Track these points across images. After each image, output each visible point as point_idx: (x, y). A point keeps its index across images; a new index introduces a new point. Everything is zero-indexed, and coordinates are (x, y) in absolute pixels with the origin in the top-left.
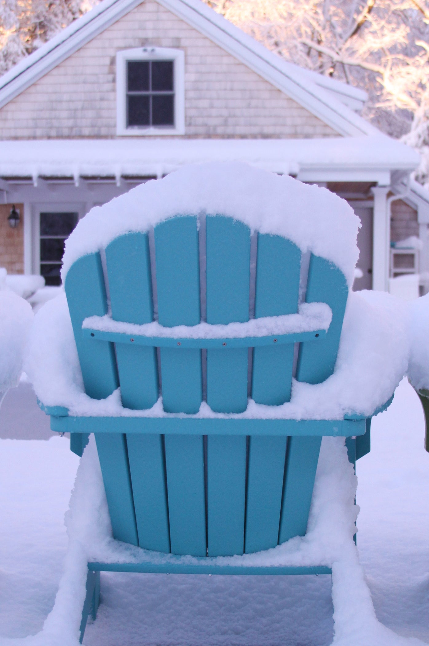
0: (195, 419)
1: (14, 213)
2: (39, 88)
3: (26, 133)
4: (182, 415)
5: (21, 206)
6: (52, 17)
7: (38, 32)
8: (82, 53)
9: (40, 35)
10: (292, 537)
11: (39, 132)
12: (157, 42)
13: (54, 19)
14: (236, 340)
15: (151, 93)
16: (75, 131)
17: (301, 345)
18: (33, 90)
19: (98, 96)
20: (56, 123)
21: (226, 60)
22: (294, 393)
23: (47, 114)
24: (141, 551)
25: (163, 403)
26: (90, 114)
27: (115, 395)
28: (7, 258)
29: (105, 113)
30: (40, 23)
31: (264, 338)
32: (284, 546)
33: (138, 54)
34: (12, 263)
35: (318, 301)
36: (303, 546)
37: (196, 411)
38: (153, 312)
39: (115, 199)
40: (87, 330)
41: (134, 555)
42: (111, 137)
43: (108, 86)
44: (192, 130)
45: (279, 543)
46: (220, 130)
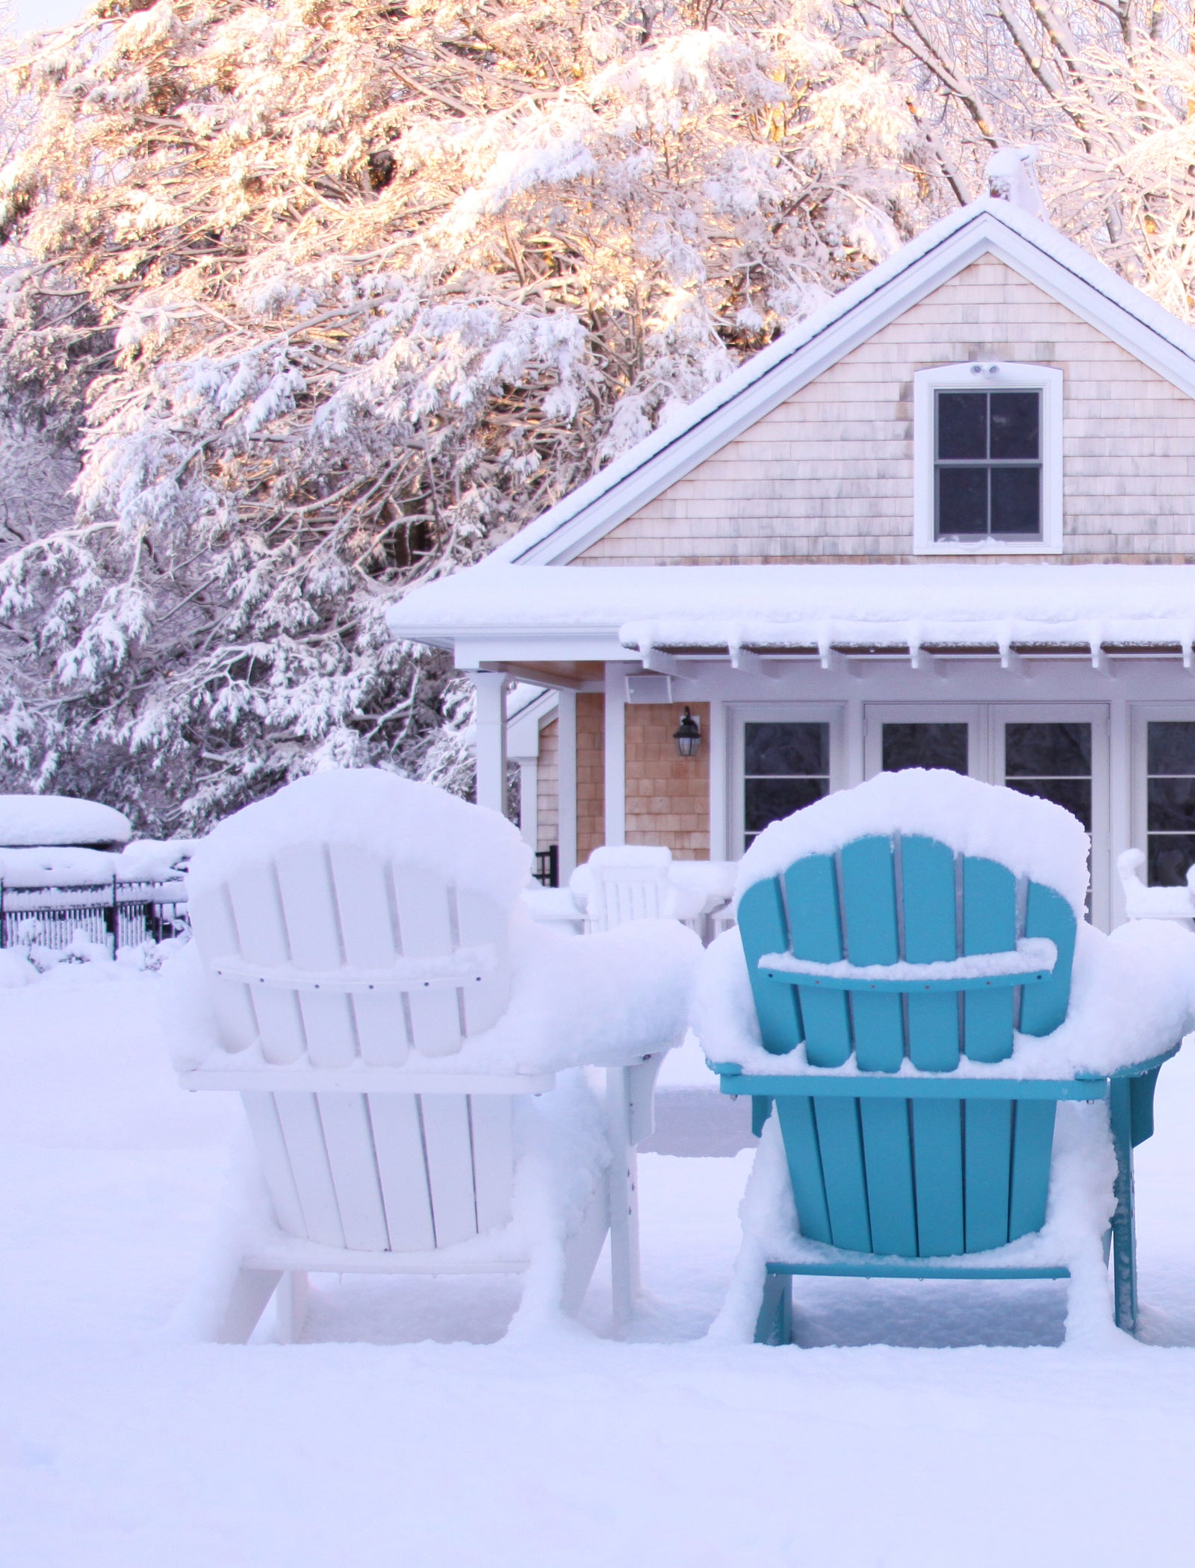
0: (895, 1079)
1: (688, 722)
2: (745, 450)
3: (716, 548)
4: (880, 1074)
5: (705, 707)
6: (780, 254)
7: (748, 288)
8: (839, 374)
9: (753, 295)
10: (1025, 1233)
11: (743, 548)
12: (1003, 350)
13: (786, 260)
14: (940, 982)
15: (988, 461)
16: (822, 546)
17: (1022, 988)
18: (731, 454)
19: (874, 468)
20: (780, 527)
21: (1153, 391)
22: (1016, 1048)
23: (760, 508)
24: (835, 1250)
25: (857, 1059)
26: (857, 507)
27: (799, 1049)
28: (672, 823)
29: (887, 507)
30: (753, 270)
31: (974, 980)
32: (1015, 1244)
33: (961, 378)
34: (683, 833)
35: (1039, 936)
36: (1037, 1242)
37: (896, 1069)
38: (842, 949)
39: (798, 812)
40: (764, 970)
41: (826, 1255)
42: (904, 559)
43: (896, 448)
44: (1079, 544)
45: (1008, 1241)
46: (1139, 545)
